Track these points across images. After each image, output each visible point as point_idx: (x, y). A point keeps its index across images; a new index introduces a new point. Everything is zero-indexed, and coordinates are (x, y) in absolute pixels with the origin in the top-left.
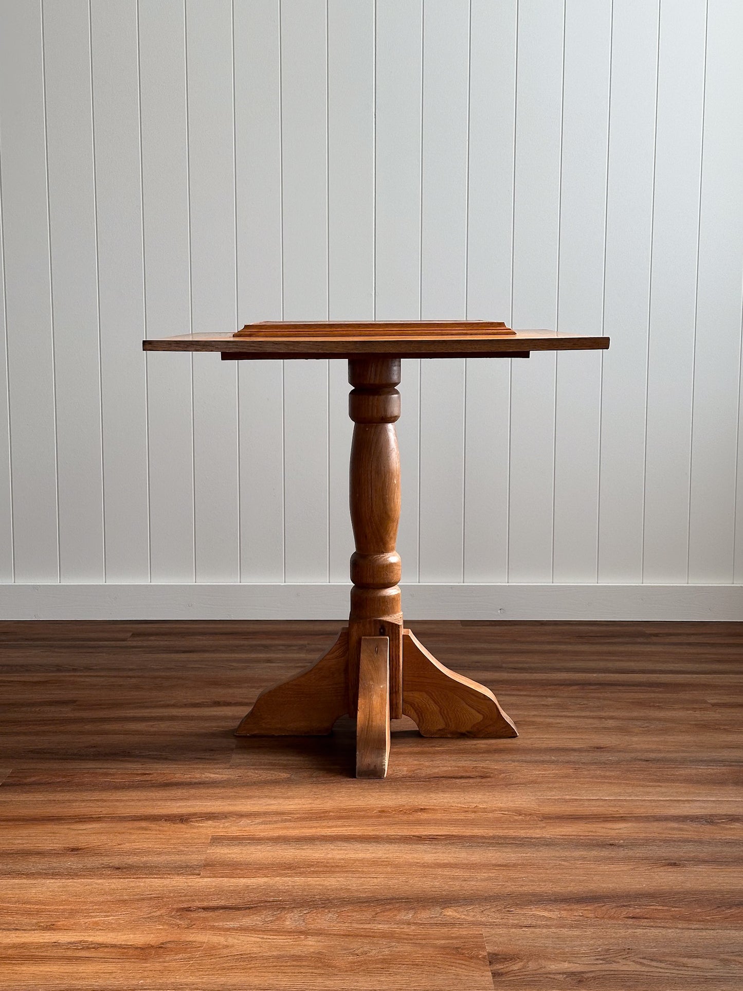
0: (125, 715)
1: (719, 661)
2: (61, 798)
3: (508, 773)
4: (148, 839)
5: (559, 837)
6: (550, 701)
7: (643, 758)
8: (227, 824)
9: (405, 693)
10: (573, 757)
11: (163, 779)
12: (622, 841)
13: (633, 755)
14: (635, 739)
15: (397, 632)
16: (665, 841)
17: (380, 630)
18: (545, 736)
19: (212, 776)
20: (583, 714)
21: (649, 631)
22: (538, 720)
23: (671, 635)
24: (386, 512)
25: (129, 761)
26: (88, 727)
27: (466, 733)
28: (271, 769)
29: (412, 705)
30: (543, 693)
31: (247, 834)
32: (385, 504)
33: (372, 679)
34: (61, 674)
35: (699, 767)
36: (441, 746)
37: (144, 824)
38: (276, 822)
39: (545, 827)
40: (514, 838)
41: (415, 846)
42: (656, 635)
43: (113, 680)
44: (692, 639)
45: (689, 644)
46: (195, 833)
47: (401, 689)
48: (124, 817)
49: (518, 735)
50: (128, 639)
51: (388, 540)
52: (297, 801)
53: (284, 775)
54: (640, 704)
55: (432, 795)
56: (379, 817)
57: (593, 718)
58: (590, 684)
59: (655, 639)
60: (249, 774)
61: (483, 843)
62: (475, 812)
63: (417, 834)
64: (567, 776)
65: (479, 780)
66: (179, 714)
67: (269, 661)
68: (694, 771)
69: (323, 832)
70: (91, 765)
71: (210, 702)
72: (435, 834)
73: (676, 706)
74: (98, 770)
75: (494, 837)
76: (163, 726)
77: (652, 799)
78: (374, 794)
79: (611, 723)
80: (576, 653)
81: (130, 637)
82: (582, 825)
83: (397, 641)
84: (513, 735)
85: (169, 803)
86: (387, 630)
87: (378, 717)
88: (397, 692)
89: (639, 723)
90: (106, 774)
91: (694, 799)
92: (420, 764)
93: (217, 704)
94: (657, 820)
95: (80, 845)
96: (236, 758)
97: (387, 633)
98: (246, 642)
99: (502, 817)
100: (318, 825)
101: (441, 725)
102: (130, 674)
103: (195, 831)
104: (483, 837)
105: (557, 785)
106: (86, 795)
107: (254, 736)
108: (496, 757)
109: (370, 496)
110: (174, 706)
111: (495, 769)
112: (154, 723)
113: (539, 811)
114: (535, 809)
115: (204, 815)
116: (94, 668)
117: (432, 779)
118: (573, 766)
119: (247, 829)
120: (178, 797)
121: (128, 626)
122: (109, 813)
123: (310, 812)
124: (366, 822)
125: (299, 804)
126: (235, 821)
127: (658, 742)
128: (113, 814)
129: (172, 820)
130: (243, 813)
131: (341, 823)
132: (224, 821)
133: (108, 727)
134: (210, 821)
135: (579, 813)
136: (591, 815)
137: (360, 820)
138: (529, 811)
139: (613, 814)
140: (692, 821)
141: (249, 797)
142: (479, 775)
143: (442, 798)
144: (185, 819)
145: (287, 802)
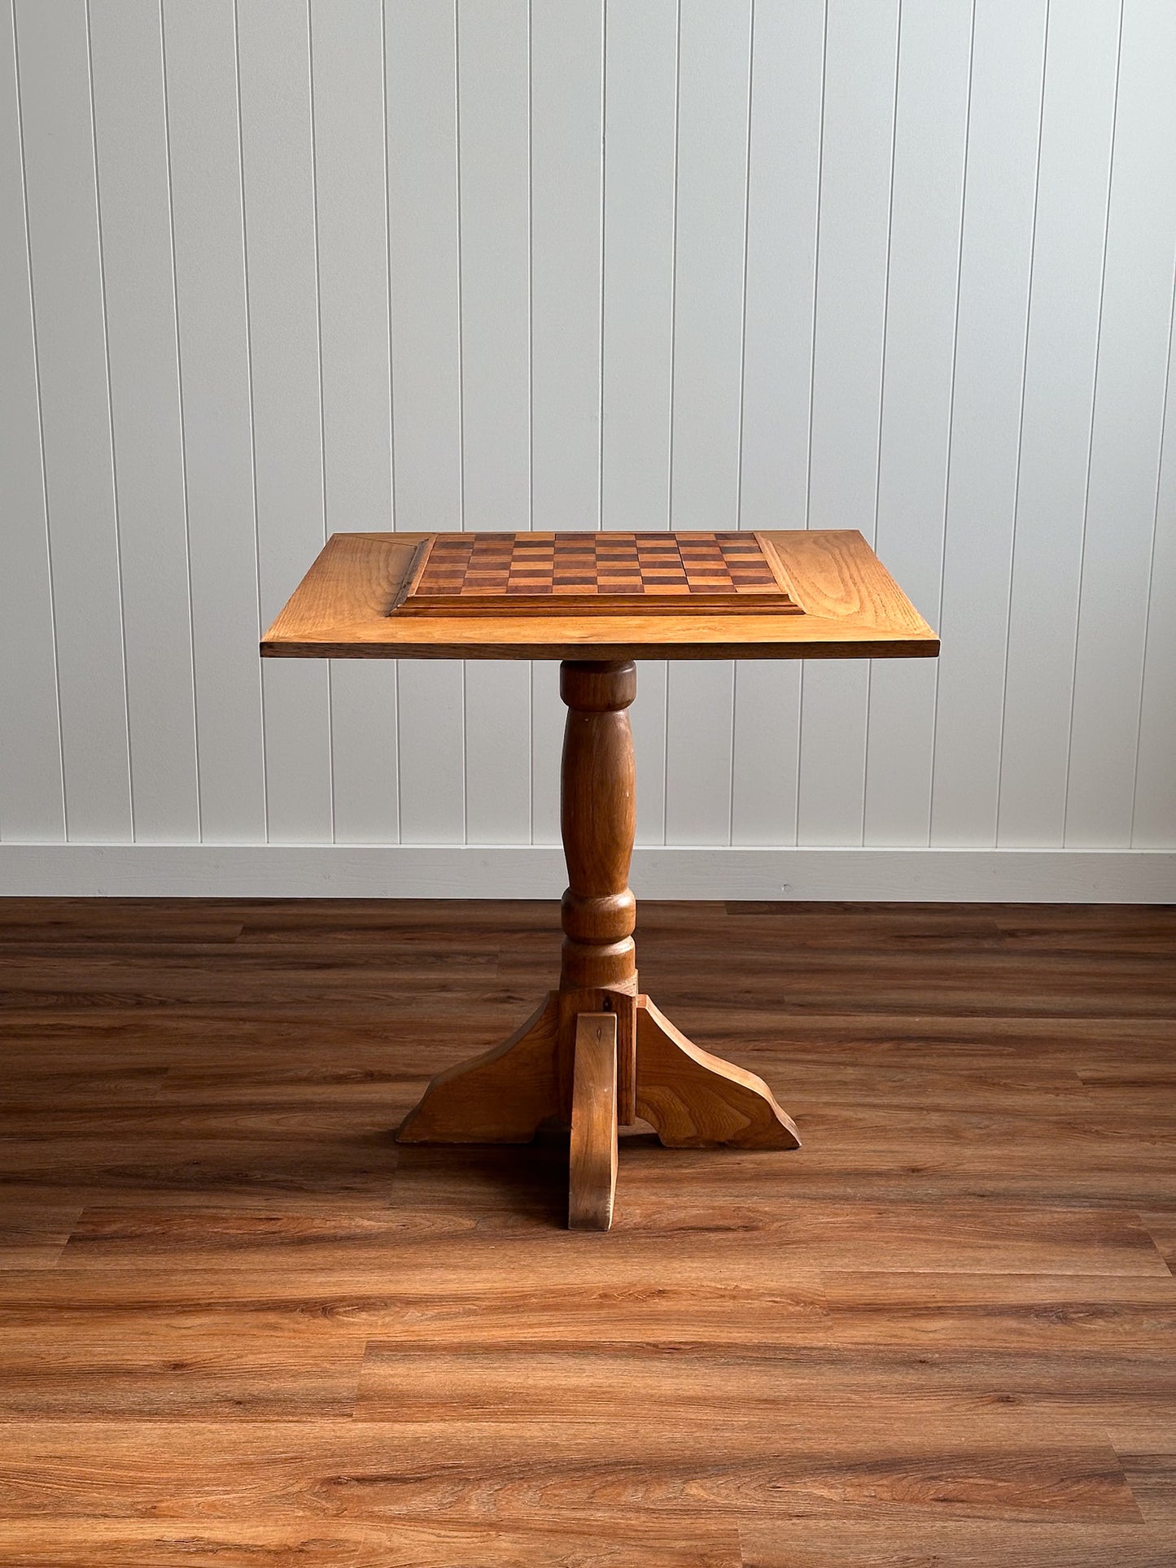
0: (240, 1098)
1: (1101, 990)
2: (155, 1266)
3: (784, 1219)
4: (279, 1346)
5: (850, 1346)
6: (850, 1073)
7: (977, 1190)
8: (387, 1319)
9: (640, 1089)
10: (877, 1188)
11: (297, 1230)
12: (937, 1356)
13: (962, 1184)
14: (968, 1152)
15: (629, 1006)
16: (998, 1354)
17: (604, 1003)
18: (840, 1146)
19: (366, 1223)
20: (895, 1101)
21: (1003, 923)
22: (832, 1112)
23: (1033, 932)
24: (614, 838)
25: (250, 1194)
26: (187, 1123)
27: (727, 1143)
28: (447, 1211)
29: (650, 1104)
30: (842, 1057)
31: (416, 1338)
32: (612, 828)
33: (593, 1079)
34: (144, 1012)
35: (1054, 1209)
36: (690, 1166)
37: (272, 1318)
38: (456, 1315)
39: (830, 1328)
40: (787, 1349)
41: (649, 1364)
42: (1012, 934)
43: (221, 1025)
44: (1066, 943)
45: (1060, 953)
46: (343, 1336)
47: (633, 1084)
48: (245, 1305)
49: (801, 1144)
50: (238, 939)
51: (617, 876)
52: (485, 1275)
53: (468, 1224)
54: (982, 1080)
55: (676, 1264)
56: (601, 1306)
57: (911, 1109)
58: (910, 1039)
59: (1009, 943)
60: (418, 1220)
61: (744, 1358)
62: (734, 1298)
63: (651, 1340)
64: (867, 1227)
65: (741, 1235)
66: (315, 1098)
67: (444, 987)
68: (1047, 1218)
69: (521, 1335)
70: (192, 1200)
71: (360, 1073)
72: (677, 1340)
73: (1032, 1085)
74: (204, 1210)
75: (758, 1347)
76: (293, 1122)
77: (985, 1272)
78: (594, 1262)
79: (935, 1120)
80: (892, 972)
81: (241, 934)
82: (884, 1323)
83: (629, 1019)
84: (794, 1146)
85: (306, 1277)
86: (614, 1003)
87: (601, 1139)
88: (628, 1089)
89: (975, 1119)
90: (215, 1219)
91: (1044, 1272)
92: (660, 1203)
93: (371, 1077)
94: (988, 1315)
95: (187, 1358)
96: (402, 1188)
97: (614, 1009)
98: (408, 947)
99: (772, 1307)
100: (514, 1321)
101: (692, 1131)
102: (244, 1012)
103: (342, 1331)
104: (745, 1347)
105: (850, 1245)
106: (189, 1261)
107: (424, 1144)
108: (770, 1188)
109: (591, 817)
110: (307, 1081)
111: (766, 1213)
112: (281, 1117)
113: (825, 1296)
114: (819, 1293)
115: (355, 1301)
116: (191, 999)
117: (675, 1232)
118: (875, 1207)
119: (416, 1328)
120: (319, 1266)
121: (237, 910)
122: (223, 1296)
123: (504, 1295)
124: (581, 1316)
125: (487, 1280)
126: (398, 1312)
127: (1000, 1158)
128: (229, 1297)
129: (311, 1311)
130: (409, 1298)
131: (547, 1317)
132: (382, 1312)
133: (215, 1123)
134: (364, 1313)
135: (881, 1300)
136: (896, 1304)
137: (573, 1313)
138: (809, 1295)
139: (928, 1302)
140: (1037, 1316)
141: (418, 1266)
142: (742, 1224)
143: (689, 1269)
144: (329, 1308)
145: (471, 1276)
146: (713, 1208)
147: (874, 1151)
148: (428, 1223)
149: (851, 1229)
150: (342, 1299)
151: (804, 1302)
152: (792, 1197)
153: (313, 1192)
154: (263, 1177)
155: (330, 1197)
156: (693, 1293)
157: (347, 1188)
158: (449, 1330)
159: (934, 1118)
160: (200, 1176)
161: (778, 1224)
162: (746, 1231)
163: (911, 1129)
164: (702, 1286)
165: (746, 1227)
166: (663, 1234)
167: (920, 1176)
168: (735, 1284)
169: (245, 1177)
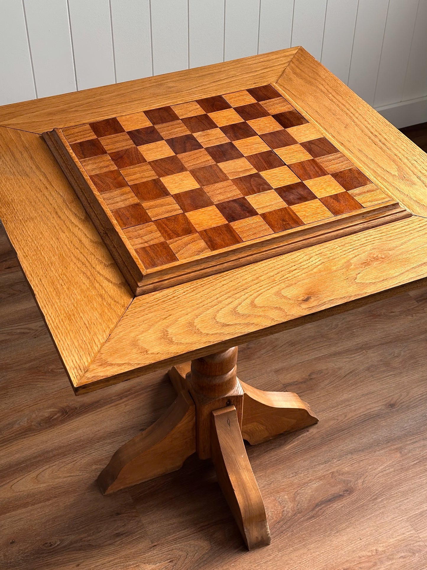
3: (361, 476)
10: (385, 429)
14: (405, 380)
18: (345, 397)
22: (323, 366)
57: (356, 350)
64: (402, 467)
65: (349, 499)
89: (390, 350)
92: (292, 484)
110: (31, 430)
111: (348, 473)
117: (316, 509)
143: (344, 544)
146: (320, 478)
147: (363, 395)
149: (396, 472)
151: (416, 551)
152: (351, 453)
153: (99, 547)
154: (62, 541)
155: (112, 548)
156: (360, 566)
157: (118, 535)
159: (372, 355)
160: (22, 555)
161: (360, 481)
162: (349, 494)
163: (368, 369)
164: (360, 558)
165: (347, 491)
166: (311, 514)
167: (397, 411)
168: (375, 548)
169: (51, 546)
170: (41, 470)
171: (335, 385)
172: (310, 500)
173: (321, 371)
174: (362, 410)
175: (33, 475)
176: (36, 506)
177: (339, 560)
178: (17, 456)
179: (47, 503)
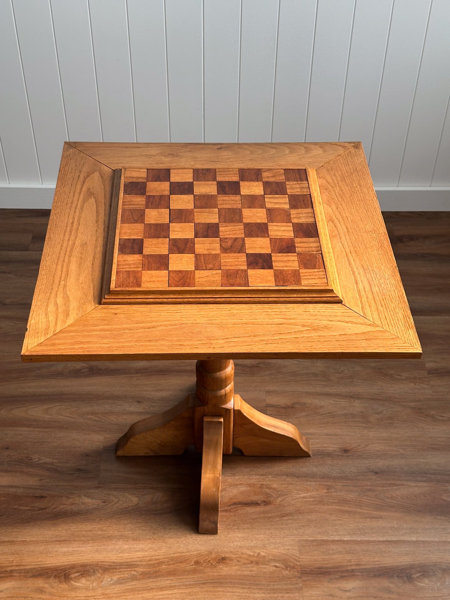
0: (29, 390)
1: (441, 290)
3: (283, 495)
7: (374, 467)
8: (95, 584)
10: (327, 467)
13: (367, 463)
14: (372, 434)
19: (86, 500)
20: (339, 390)
22: (309, 400)
23: (411, 238)
25: (32, 475)
26: (4, 413)
28: (126, 490)
35: (409, 484)
37: (40, 583)
39: (301, 589)
44: (427, 247)
45: (423, 257)
48: (27, 571)
50: (30, 247)
52: (141, 545)
53: (135, 500)
55: (231, 534)
56: (194, 571)
57: (346, 397)
59: (399, 248)
60: (111, 498)
62: (257, 563)
64: (321, 502)
65: (262, 508)
66: (66, 391)
68: (406, 491)
73: (404, 375)
76: (54, 412)
77: (375, 539)
79: (357, 406)
81: (31, 242)
85: (57, 548)
89: (375, 406)
91: (402, 538)
93: (92, 372)
99: (275, 571)
100: (152, 585)
103: (74, 594)
105: (313, 516)
110: (61, 375)
111: (275, 489)
112: (49, 406)
113: (299, 561)
114: (297, 558)
115: (80, 569)
116: (7, 301)
117: (232, 507)
118: (326, 483)
119: (107, 592)
120: (63, 538)
121: (29, 220)
122: (18, 564)
123: (150, 563)
124: (185, 580)
125: (142, 550)
126: (99, 578)
127: (386, 440)
128: (21, 565)
129: (59, 577)
130: (105, 565)
131: (168, 582)
132: (93, 578)
133: (19, 412)
134: (84, 579)
135: (325, 564)
136: (333, 568)
137: (182, 577)
138: (293, 561)
139: (348, 566)
140: (397, 577)
141: (110, 538)
142: (264, 499)
143: (237, 539)
144: (67, 574)
145: (135, 546)
146: (250, 485)
147: (327, 435)
148: (116, 500)
149: (314, 503)
150: (73, 567)
151: (290, 566)
152: (287, 475)
154: (39, 459)
156: (239, 559)
158: (123, 592)
159: (357, 405)
160: (9, 459)
161: (280, 499)
162: (265, 505)
163: (345, 415)
164: (243, 553)
165: (264, 502)
166: (226, 508)
167: (348, 456)
168: (258, 552)
169: (31, 460)
170: (53, 405)
171: (309, 418)
172: (231, 499)
173: (304, 404)
174: (319, 446)
175: (46, 407)
176: (36, 429)
177: (225, 549)
178: (43, 389)
179: (44, 430)
